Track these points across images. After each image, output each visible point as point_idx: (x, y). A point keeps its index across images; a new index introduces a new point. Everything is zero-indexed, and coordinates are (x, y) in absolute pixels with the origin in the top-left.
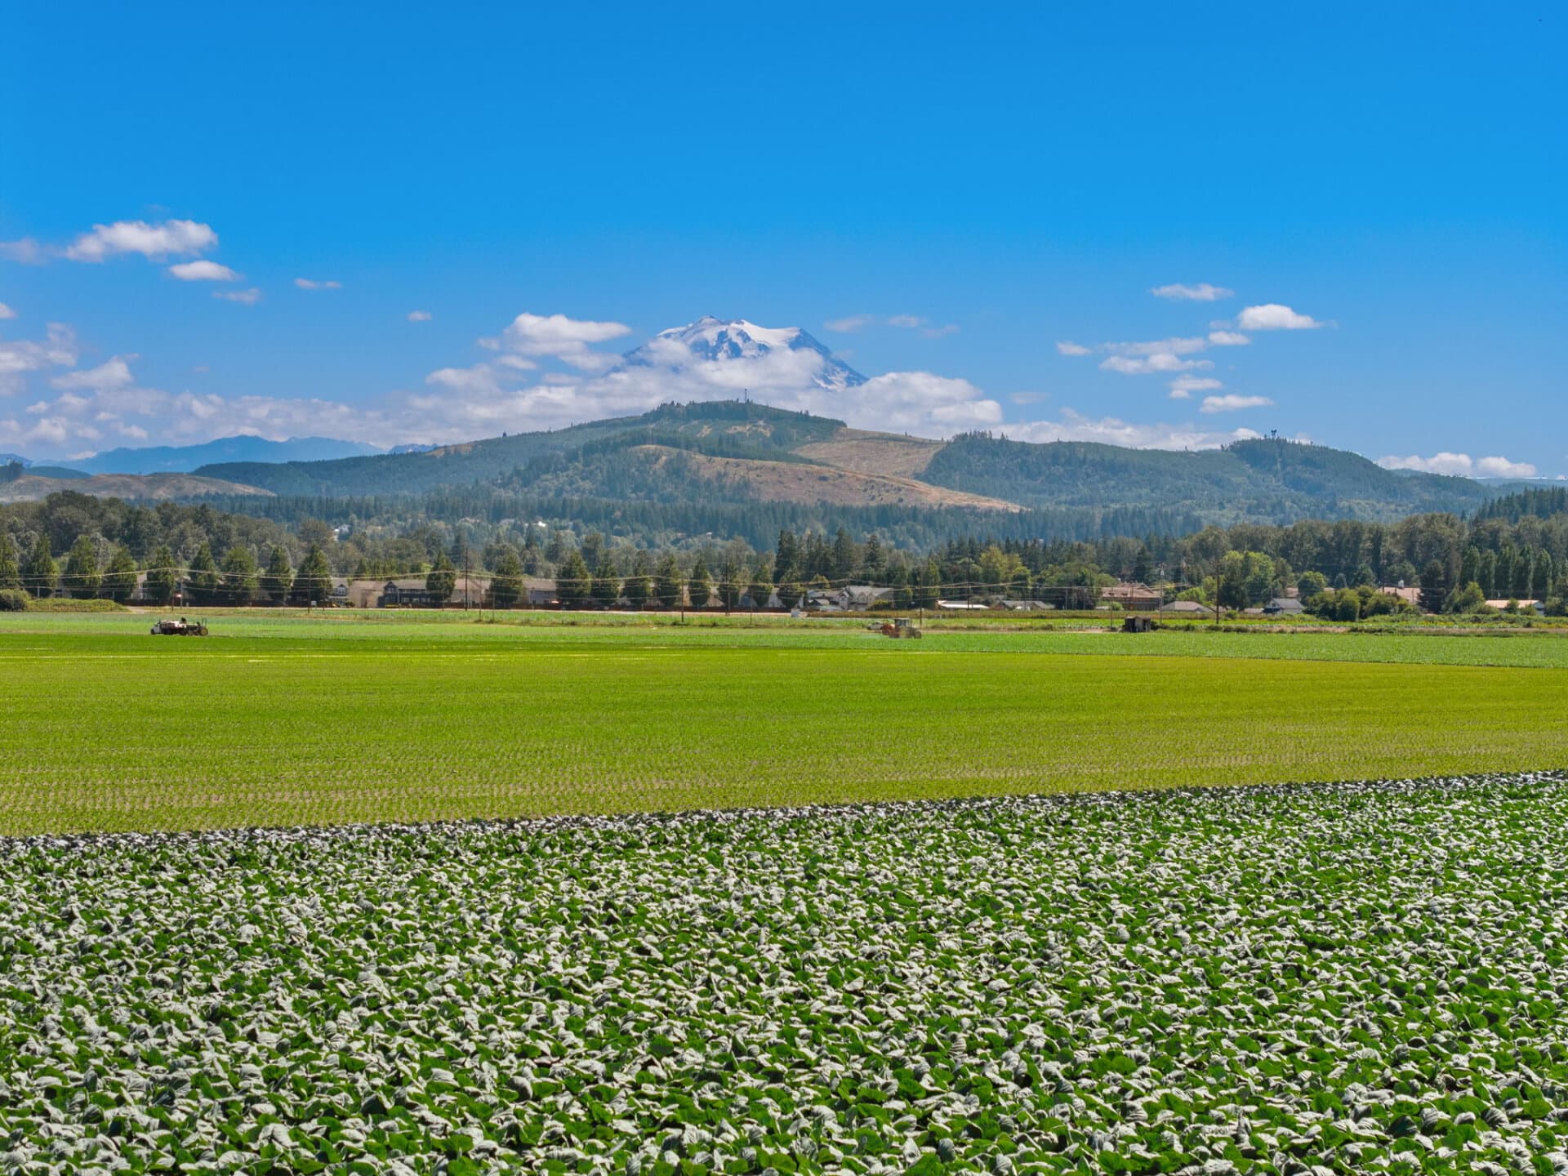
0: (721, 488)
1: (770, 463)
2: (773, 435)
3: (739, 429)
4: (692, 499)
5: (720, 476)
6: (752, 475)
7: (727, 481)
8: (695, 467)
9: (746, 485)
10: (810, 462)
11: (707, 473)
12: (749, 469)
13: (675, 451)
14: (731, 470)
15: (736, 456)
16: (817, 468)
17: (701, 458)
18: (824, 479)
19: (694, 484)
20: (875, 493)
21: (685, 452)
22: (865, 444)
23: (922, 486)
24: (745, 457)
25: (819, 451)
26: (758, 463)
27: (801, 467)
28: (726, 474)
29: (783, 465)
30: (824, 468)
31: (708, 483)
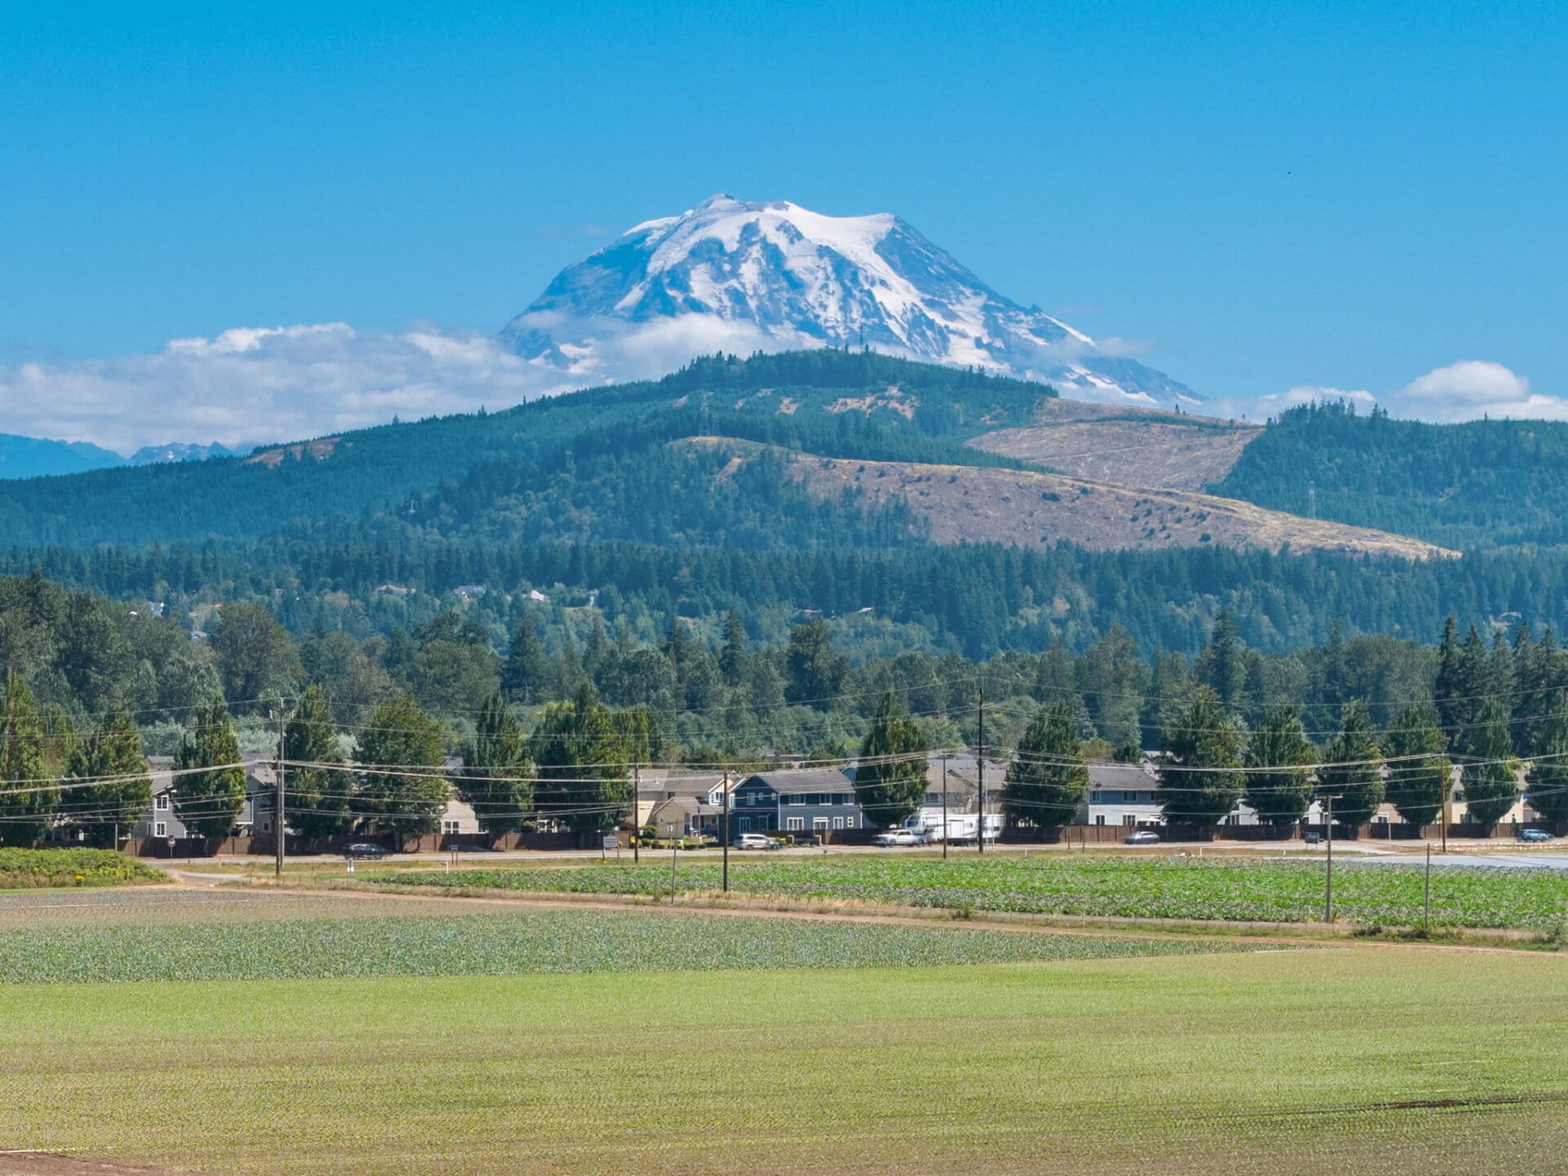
0: (853, 518)
1: (946, 469)
2: (918, 413)
3: (853, 404)
4: (797, 541)
5: (849, 494)
6: (911, 493)
7: (863, 504)
8: (798, 479)
9: (900, 511)
10: (1018, 465)
11: (820, 491)
12: (906, 481)
13: (757, 447)
14: (870, 482)
15: (876, 456)
16: (1038, 476)
17: (809, 460)
18: (1054, 498)
19: (798, 510)
20: (1154, 524)
21: (777, 450)
22: (1104, 429)
23: (1246, 510)
24: (891, 458)
25: (1017, 443)
26: (921, 469)
27: (1006, 475)
28: (859, 491)
29: (970, 472)
30: (1051, 477)
31: (825, 510)
